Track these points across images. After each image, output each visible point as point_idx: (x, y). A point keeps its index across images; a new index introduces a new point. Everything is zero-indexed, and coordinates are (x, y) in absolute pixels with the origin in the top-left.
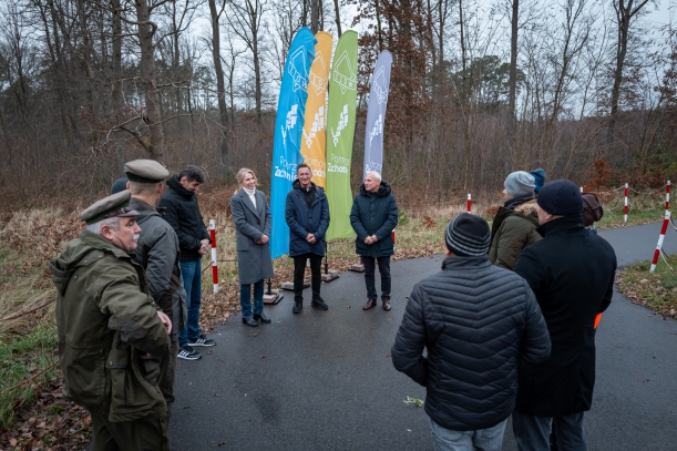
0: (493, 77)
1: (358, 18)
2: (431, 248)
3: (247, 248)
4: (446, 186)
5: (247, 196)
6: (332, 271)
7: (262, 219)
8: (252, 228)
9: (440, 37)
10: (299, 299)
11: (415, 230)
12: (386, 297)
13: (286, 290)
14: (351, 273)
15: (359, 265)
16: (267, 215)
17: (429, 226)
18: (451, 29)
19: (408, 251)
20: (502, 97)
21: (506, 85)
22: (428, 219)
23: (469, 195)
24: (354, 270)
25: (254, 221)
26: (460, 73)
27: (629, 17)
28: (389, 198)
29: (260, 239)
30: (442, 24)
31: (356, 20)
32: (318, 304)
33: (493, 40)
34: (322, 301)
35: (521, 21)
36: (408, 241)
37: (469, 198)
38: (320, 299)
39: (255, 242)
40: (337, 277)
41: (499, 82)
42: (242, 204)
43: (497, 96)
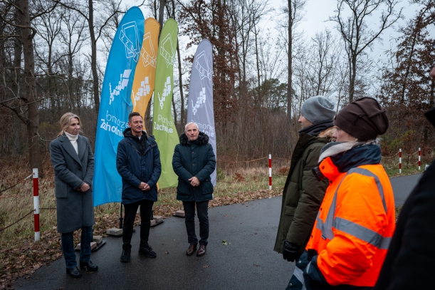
0: (276, 92)
1: (190, 44)
2: (242, 196)
3: (65, 195)
4: (250, 155)
5: (69, 141)
6: (158, 217)
7: (84, 164)
8: (72, 175)
9: (244, 64)
10: (127, 247)
11: (229, 183)
12: (204, 243)
13: (112, 236)
14: (174, 219)
15: (182, 211)
16: (90, 161)
17: (239, 181)
18: (251, 57)
19: (224, 199)
20: (281, 104)
21: (283, 97)
22: (238, 175)
23: (270, 156)
24: (178, 216)
25: (74, 167)
26: (256, 88)
27: (356, 55)
28: (207, 146)
29: (80, 187)
30: (244, 56)
31: (189, 45)
32: (146, 252)
33: (279, 59)
34: (150, 249)
35: (294, 53)
36: (224, 191)
37: (270, 158)
38: (148, 247)
39: (76, 190)
40: (162, 222)
41: (279, 95)
42: (62, 150)
43: (278, 104)
